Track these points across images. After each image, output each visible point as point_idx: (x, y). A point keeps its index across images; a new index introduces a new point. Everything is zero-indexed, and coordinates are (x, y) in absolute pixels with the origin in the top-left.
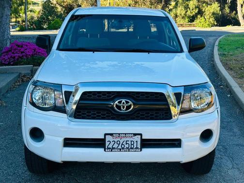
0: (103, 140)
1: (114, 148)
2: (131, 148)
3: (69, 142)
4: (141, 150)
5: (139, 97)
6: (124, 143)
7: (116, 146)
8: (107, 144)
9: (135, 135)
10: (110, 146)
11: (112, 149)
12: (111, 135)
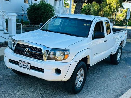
0: (19, 62)
1: (22, 67)
2: (27, 68)
3: (11, 61)
4: (30, 70)
5: (34, 49)
6: (25, 66)
7: (22, 66)
8: (20, 64)
9: (28, 63)
10: (21, 66)
11: (21, 67)
12: (21, 61)
